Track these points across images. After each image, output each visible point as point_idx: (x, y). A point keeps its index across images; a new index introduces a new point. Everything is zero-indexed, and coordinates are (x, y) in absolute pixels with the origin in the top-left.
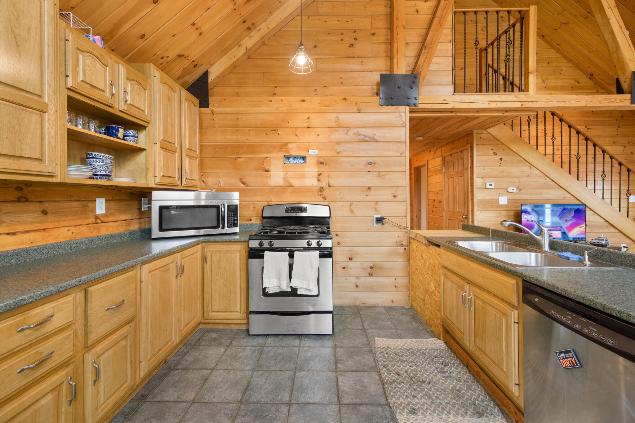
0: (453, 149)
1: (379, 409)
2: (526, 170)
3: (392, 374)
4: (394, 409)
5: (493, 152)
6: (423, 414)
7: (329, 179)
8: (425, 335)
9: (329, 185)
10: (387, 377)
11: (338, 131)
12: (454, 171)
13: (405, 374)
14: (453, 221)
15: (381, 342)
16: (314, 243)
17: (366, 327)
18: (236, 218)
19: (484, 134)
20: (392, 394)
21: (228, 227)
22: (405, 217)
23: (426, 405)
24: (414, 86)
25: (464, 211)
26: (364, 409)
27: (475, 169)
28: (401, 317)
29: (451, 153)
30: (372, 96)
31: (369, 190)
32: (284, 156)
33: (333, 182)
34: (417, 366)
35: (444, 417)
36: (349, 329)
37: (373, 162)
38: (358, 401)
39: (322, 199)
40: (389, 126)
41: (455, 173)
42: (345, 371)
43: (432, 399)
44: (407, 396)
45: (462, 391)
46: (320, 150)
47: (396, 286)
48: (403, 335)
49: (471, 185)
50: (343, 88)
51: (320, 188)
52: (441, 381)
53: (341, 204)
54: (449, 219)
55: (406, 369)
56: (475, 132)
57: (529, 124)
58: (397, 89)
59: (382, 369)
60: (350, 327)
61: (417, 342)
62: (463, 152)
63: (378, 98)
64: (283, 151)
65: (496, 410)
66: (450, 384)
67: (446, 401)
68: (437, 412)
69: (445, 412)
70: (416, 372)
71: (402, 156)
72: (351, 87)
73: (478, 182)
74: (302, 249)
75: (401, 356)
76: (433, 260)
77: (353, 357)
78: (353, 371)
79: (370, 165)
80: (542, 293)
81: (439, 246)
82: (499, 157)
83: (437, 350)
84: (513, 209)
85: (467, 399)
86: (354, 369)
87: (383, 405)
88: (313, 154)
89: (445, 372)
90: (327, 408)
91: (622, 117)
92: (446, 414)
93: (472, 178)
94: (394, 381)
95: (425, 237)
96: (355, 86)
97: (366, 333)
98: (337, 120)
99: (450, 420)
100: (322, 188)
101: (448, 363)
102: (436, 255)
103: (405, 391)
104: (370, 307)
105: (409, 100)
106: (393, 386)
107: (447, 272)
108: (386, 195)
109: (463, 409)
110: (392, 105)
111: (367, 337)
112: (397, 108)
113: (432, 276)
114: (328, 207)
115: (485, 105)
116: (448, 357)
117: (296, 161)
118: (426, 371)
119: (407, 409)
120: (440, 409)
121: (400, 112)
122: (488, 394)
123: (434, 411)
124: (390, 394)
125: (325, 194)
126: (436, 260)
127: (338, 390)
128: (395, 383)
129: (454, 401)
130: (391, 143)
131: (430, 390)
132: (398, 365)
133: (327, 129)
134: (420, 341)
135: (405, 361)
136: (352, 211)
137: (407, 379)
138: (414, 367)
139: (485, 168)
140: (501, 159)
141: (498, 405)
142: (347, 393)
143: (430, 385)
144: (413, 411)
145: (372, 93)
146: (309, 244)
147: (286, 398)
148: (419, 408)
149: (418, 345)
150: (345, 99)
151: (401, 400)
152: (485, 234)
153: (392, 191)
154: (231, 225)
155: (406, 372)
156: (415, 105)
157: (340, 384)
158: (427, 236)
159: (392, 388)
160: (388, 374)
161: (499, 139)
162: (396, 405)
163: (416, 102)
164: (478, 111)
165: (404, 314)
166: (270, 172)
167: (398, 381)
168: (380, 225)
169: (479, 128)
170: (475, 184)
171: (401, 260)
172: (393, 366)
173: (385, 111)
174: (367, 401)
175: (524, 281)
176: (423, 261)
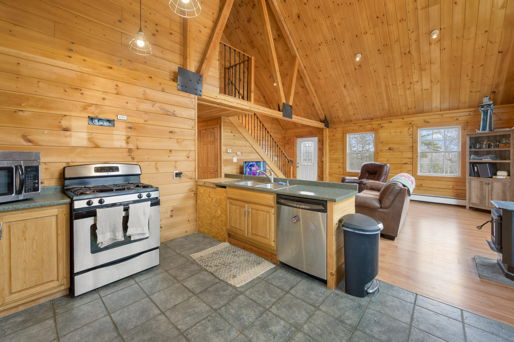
0: (207, 125)
1: (218, 284)
2: (244, 142)
3: (213, 267)
4: (225, 280)
5: (230, 131)
6: (239, 275)
7: (138, 142)
8: (216, 243)
9: (137, 147)
10: (212, 270)
11: (145, 103)
12: (208, 140)
13: (220, 264)
14: (207, 174)
15: (195, 256)
16: (144, 196)
17: (178, 252)
18: (37, 181)
19: (227, 120)
20: (220, 275)
21: (25, 192)
22: (194, 172)
23: (238, 272)
24: (199, 82)
25: (215, 166)
26: (211, 289)
27: (222, 140)
28: (197, 239)
29: (204, 128)
30: (170, 81)
31: (170, 152)
32: (89, 117)
33: (140, 145)
34: (223, 258)
35: (247, 272)
36: (167, 257)
37: (173, 131)
38: (205, 288)
39: (131, 160)
40: (185, 107)
41: (208, 142)
42: (185, 279)
43: (239, 268)
44: (227, 273)
45: (248, 259)
46: (128, 116)
47: (188, 221)
48: (205, 248)
49: (220, 150)
50: (146, 67)
51: (129, 150)
52: (237, 259)
53: (148, 163)
54: (203, 173)
55: (218, 262)
56: (222, 117)
57: (246, 117)
58: (189, 81)
59: (206, 268)
60: (167, 256)
61: (215, 248)
62: (214, 129)
63: (176, 84)
64: (88, 112)
65: (263, 259)
66: (242, 259)
67: (244, 266)
68: (244, 271)
69: (247, 270)
70: (224, 261)
71: (193, 129)
72: (154, 69)
73: (223, 148)
74: (132, 202)
75: (212, 258)
76: (220, 196)
77: (184, 270)
78: (190, 277)
79: (171, 133)
80: (285, 197)
81: (225, 187)
82: (233, 134)
83: (227, 247)
84: (239, 165)
85: (251, 261)
86: (189, 275)
87: (219, 282)
88: (122, 119)
89: (237, 255)
90: (190, 300)
91: (273, 120)
92: (248, 271)
93: (220, 146)
94: (217, 270)
95: (213, 183)
96: (157, 68)
97: (181, 255)
98: (145, 94)
99: (250, 272)
100: (131, 149)
101: (235, 251)
102: (222, 193)
103: (225, 271)
104: (172, 241)
105: (196, 91)
106: (218, 272)
107: (231, 200)
108: (182, 156)
109: (252, 265)
110: (186, 92)
111: (184, 257)
112: (190, 95)
113: (218, 206)
114: (139, 166)
115: (235, 105)
116: (234, 249)
117: (101, 123)
118: (228, 258)
119: (231, 277)
120: (244, 270)
121: (192, 98)
122: (258, 255)
123: (243, 272)
124: (219, 276)
125: (133, 154)
126: (223, 195)
127: (189, 289)
128: (218, 270)
129: (247, 264)
130: (186, 119)
131: (235, 265)
132: (213, 262)
133: (136, 99)
134: (216, 247)
135: (216, 259)
136: (157, 169)
137: (222, 266)
138: (222, 259)
139: (227, 140)
140: (234, 135)
141: (263, 257)
142: (196, 288)
143: (234, 263)
144: (234, 277)
145: (170, 78)
146: (140, 197)
147: (157, 311)
148: (236, 274)
149: (216, 249)
150: (151, 77)
151: (226, 275)
152: (240, 178)
153: (186, 153)
154: (31, 189)
155: (219, 263)
156: (200, 95)
157: (188, 286)
158: (215, 182)
159: (218, 273)
160: (211, 268)
161: (234, 124)
162: (225, 279)
163: (201, 93)
164: (231, 107)
165: (197, 237)
166: (70, 131)
167: (219, 269)
168: (178, 178)
169: (225, 116)
170: (222, 150)
171: (192, 202)
172: (211, 263)
173: (182, 95)
174: (210, 285)
175: (277, 194)
176: (210, 199)
